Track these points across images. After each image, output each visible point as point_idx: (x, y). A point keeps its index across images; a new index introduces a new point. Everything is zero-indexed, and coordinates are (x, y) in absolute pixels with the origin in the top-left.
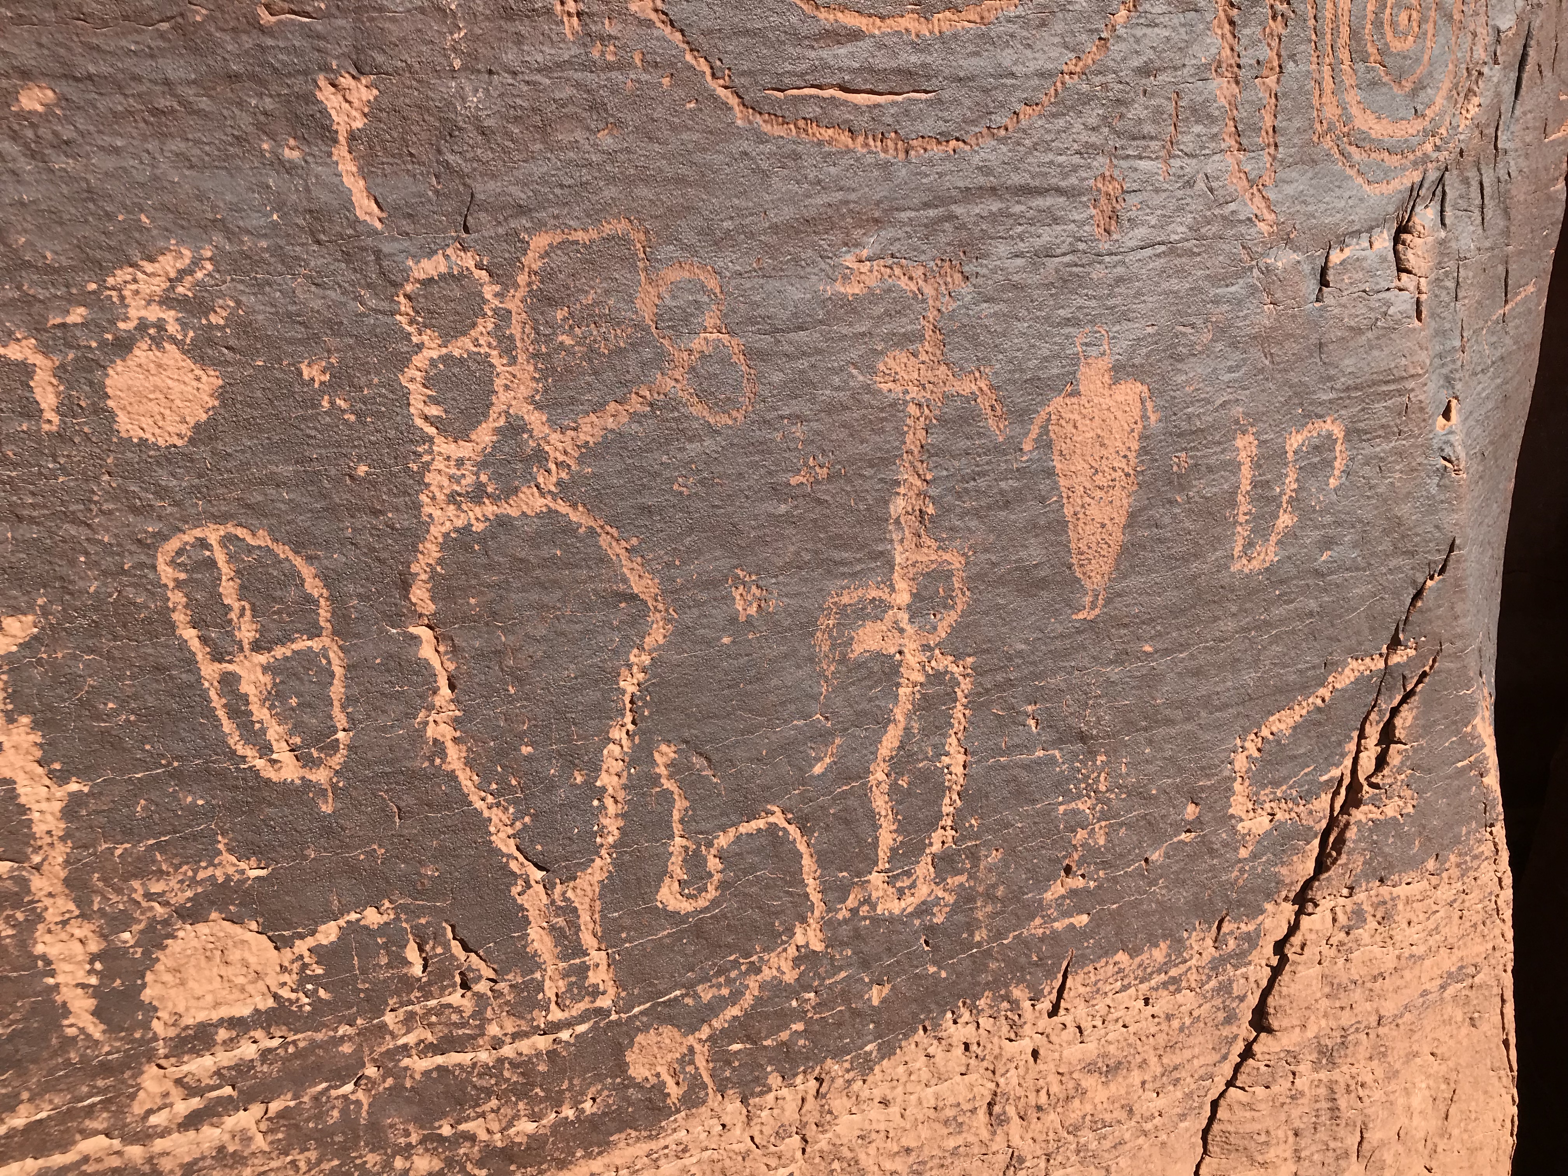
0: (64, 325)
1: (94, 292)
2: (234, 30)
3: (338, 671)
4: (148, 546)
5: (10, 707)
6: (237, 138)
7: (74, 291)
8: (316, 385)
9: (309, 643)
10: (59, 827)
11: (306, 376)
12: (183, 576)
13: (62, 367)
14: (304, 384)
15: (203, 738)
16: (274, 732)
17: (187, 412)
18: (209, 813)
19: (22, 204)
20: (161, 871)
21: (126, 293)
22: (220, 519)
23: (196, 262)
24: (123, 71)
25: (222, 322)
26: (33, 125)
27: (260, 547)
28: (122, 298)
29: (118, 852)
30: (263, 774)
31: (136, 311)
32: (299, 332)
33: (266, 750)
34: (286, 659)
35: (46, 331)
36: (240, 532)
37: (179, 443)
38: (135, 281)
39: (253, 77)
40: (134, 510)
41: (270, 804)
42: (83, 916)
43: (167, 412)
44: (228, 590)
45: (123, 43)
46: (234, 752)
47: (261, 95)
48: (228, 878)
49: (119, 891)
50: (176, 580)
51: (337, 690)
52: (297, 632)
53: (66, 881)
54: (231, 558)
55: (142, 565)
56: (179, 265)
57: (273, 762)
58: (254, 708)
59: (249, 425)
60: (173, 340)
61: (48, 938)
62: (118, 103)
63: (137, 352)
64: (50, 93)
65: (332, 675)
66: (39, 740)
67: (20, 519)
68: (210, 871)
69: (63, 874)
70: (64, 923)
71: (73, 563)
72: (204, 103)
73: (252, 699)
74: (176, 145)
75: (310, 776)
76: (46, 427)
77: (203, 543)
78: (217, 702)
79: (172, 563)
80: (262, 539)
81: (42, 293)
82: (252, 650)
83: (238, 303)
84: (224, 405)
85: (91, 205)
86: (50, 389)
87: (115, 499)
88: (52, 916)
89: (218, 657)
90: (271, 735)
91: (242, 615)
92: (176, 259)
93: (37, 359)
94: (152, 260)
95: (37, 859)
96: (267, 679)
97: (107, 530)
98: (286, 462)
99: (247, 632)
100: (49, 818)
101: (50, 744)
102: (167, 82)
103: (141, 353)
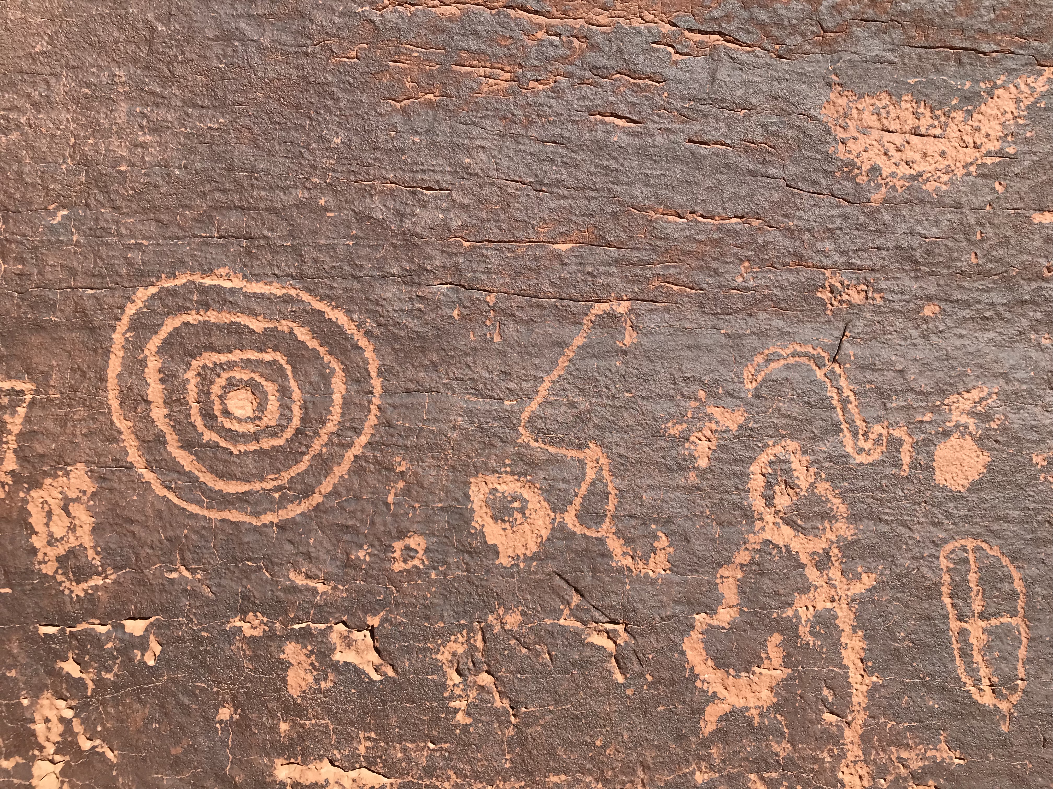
0: (922, 422)
1: (938, 406)
2: (1029, 279)
3: (1025, 641)
4: (937, 546)
5: (855, 624)
6: (1020, 332)
7: (930, 404)
8: (1039, 467)
9: (1010, 620)
10: (864, 701)
11: (1034, 462)
12: (952, 566)
13: (917, 443)
14: (1032, 466)
15: (945, 666)
16: (983, 672)
17: (969, 473)
18: (940, 714)
19: (916, 360)
20: (908, 745)
21: (953, 408)
22: (976, 536)
23: (990, 394)
24: (973, 298)
25: (996, 427)
26: (927, 323)
27: (993, 556)
28: (950, 410)
29: (889, 726)
30: (974, 696)
31: (956, 417)
32: (1035, 437)
33: (977, 682)
34: (996, 626)
35: (913, 423)
36: (984, 546)
37: (962, 490)
38: (958, 402)
39: (1033, 302)
40: (934, 524)
41: (975, 718)
42: (865, 761)
43: (960, 472)
44: (973, 577)
45: (976, 285)
46: (959, 679)
47: (1035, 311)
48: (943, 760)
49: (884, 751)
50: (947, 567)
51: (1022, 653)
52: (1005, 611)
53: (861, 736)
54: (977, 559)
55: (932, 555)
56: (981, 395)
57: (981, 690)
58: (975, 653)
59: (1000, 486)
60: (971, 435)
61: (845, 769)
62: (967, 313)
63: (952, 439)
64: (937, 308)
65: (1021, 642)
66: (865, 646)
67: (880, 520)
68: (934, 753)
69: (860, 732)
70: (855, 762)
71: (899, 548)
72: (1007, 315)
73: (975, 648)
74: (991, 335)
75: (999, 705)
76: (902, 473)
77: (964, 549)
78: (955, 646)
79: (946, 557)
80: (995, 552)
81: (916, 405)
82: (979, 617)
83: (1006, 417)
84: (988, 472)
85: (946, 362)
86: (908, 453)
87: (925, 516)
88: (850, 756)
89: (961, 618)
90: (982, 673)
91: (977, 595)
92: (980, 392)
93: (906, 438)
94: (968, 391)
95: (850, 718)
96: (984, 637)
97: (919, 532)
98: (1014, 509)
99: (977, 606)
100: (860, 695)
101: (869, 650)
102: (992, 304)
103: (954, 440)
